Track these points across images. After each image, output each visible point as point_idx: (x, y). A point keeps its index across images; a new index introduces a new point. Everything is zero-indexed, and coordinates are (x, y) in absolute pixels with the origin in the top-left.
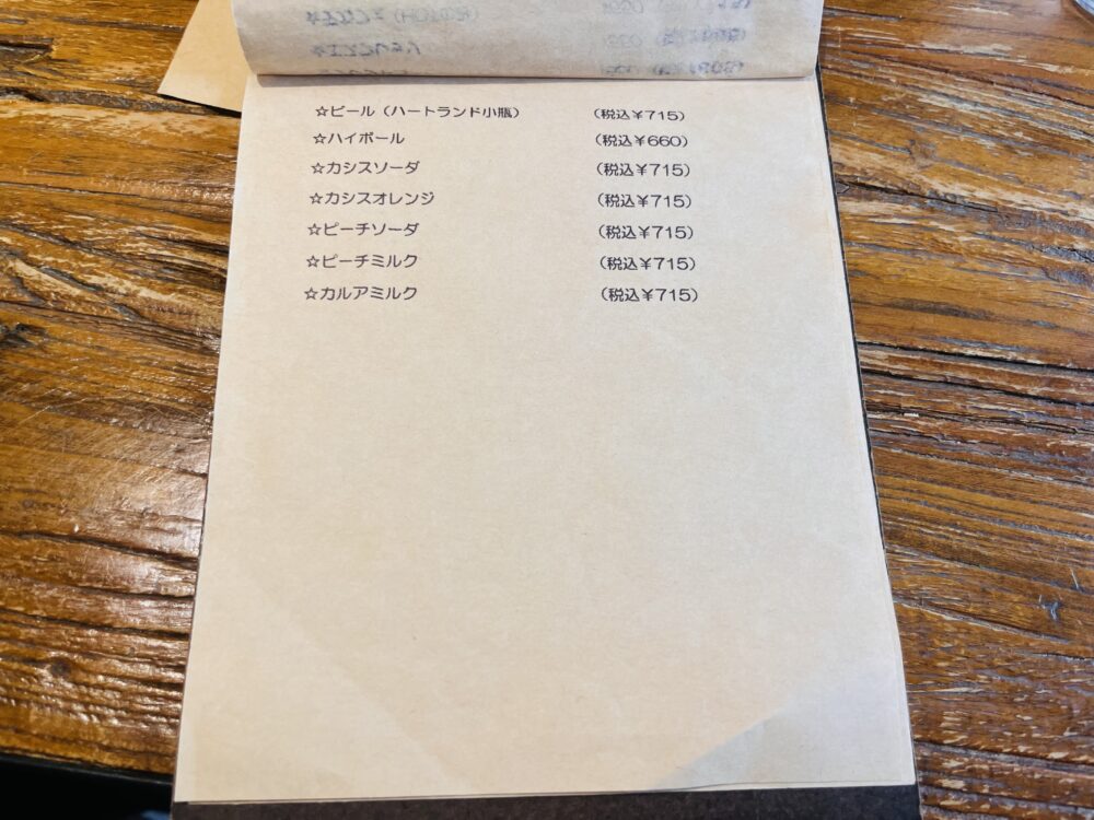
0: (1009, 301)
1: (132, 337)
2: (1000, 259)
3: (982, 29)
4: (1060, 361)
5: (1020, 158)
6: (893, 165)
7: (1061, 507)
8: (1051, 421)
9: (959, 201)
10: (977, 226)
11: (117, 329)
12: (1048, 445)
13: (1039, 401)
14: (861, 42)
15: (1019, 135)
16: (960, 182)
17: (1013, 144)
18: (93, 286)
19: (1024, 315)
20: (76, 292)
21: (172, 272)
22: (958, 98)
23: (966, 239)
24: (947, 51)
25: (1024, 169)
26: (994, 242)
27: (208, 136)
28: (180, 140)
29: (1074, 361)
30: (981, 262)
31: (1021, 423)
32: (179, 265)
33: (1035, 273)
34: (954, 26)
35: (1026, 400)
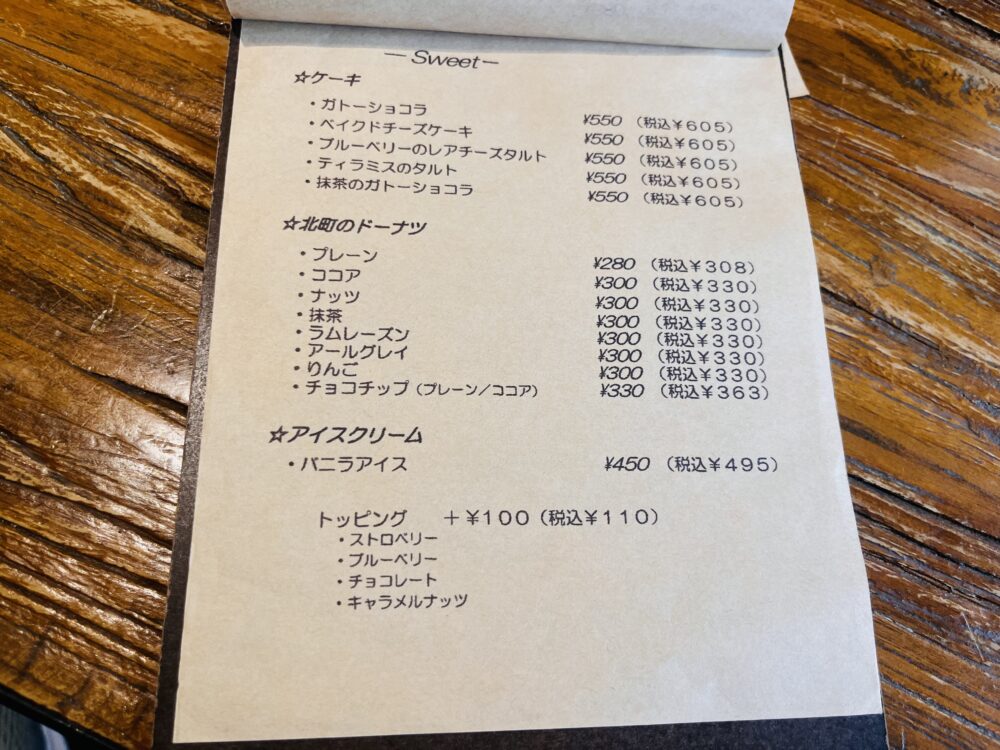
0: (923, 441)
1: (61, 216)
2: (928, 397)
3: (979, 170)
4: (957, 516)
5: (978, 304)
6: (850, 273)
7: (911, 662)
8: (930, 573)
9: (903, 328)
10: (914, 357)
11: (49, 204)
12: (919, 596)
13: (924, 549)
14: (856, 148)
15: (984, 282)
16: (911, 310)
17: (974, 289)
18: (43, 157)
19: (935, 459)
20: (25, 157)
21: (122, 166)
22: (934, 229)
23: (900, 367)
24: (937, 182)
25: (978, 316)
26: (925, 379)
27: (202, 50)
28: (175, 46)
29: (970, 519)
30: (908, 393)
31: (899, 566)
32: (131, 162)
33: (957, 421)
34: (954, 160)
35: (910, 544)
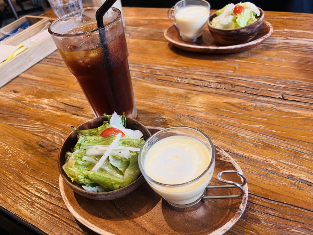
2: (246, 168)
3: (258, 122)
4: (256, 194)
5: (259, 148)
7: (245, 228)
9: (240, 155)
12: (246, 212)
15: (260, 144)
22: (247, 135)
24: (247, 126)
26: (246, 165)
33: (255, 173)
34: (251, 121)
